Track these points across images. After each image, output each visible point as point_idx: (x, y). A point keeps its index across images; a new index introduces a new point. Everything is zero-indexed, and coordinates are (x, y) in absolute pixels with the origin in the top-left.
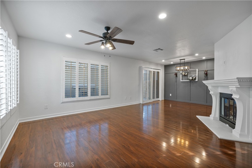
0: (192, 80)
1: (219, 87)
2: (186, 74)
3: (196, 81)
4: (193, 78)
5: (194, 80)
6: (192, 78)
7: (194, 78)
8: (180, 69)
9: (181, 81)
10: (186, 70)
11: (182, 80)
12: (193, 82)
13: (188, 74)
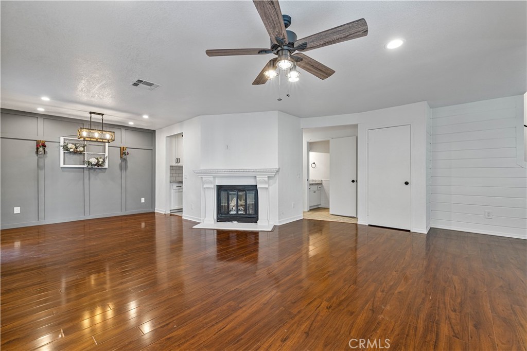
0: (97, 164)
1: (216, 178)
2: (81, 149)
3: (105, 167)
4: (99, 162)
5: (101, 165)
6: (97, 161)
7: (101, 160)
8: (103, 137)
9: (62, 165)
10: (95, 140)
11: (64, 164)
12: (97, 170)
13: (84, 151)
